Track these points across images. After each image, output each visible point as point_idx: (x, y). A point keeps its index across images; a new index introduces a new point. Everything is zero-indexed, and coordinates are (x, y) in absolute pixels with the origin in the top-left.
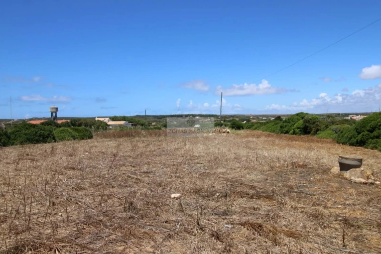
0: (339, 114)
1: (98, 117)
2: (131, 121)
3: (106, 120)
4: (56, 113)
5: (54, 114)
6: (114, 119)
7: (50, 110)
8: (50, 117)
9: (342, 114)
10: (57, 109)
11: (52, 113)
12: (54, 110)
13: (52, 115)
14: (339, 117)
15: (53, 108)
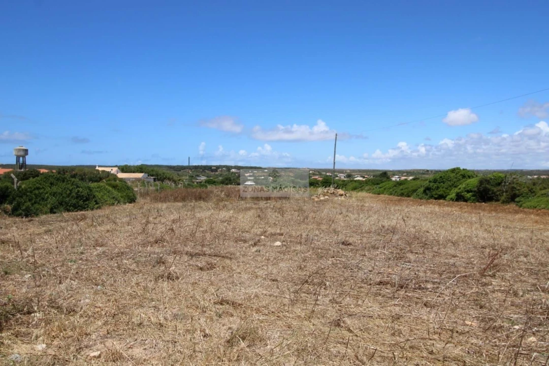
0: (428, 171)
1: (99, 166)
2: (152, 173)
3: (114, 170)
4: (24, 157)
5: (21, 159)
6: (124, 169)
7: (14, 153)
8: (15, 163)
9: (432, 171)
10: (26, 151)
11: (18, 157)
12: (22, 153)
13: (18, 160)
14: (427, 174)
15: (19, 150)
